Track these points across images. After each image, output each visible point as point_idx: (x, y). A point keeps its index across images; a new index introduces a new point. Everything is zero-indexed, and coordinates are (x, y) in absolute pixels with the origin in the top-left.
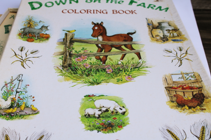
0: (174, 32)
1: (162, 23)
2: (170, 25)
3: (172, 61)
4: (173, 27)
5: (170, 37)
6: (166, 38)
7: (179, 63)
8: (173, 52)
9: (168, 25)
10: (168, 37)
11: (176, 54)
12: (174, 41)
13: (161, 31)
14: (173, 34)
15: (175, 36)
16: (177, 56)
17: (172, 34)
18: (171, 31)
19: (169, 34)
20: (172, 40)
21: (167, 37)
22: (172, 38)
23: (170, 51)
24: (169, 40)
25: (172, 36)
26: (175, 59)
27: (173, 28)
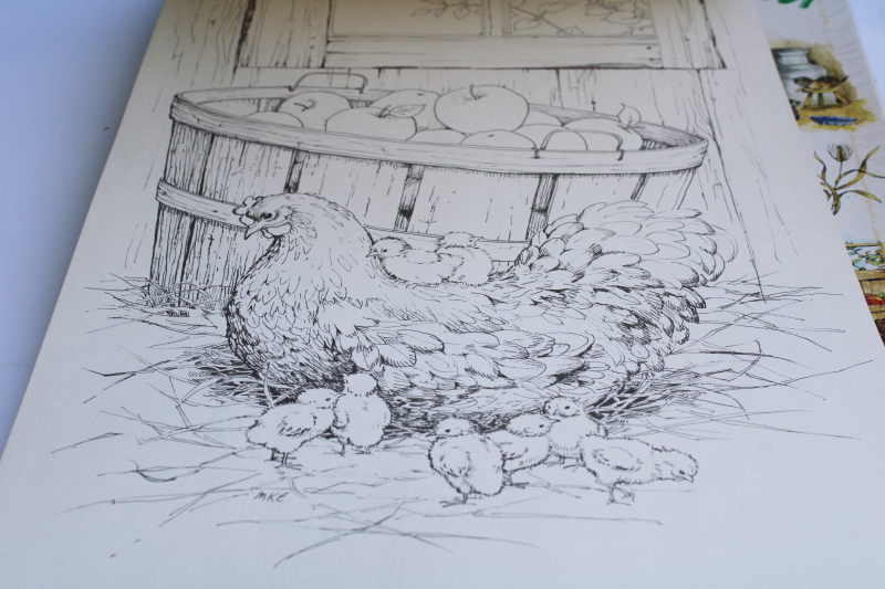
0: (825, 86)
1: (781, 54)
2: (812, 62)
5: (805, 107)
7: (829, 207)
9: (805, 60)
10: (798, 108)
11: (820, 173)
12: (820, 121)
14: (820, 95)
16: (824, 179)
20: (813, 119)
21: (793, 107)
22: (814, 109)
24: (801, 117)
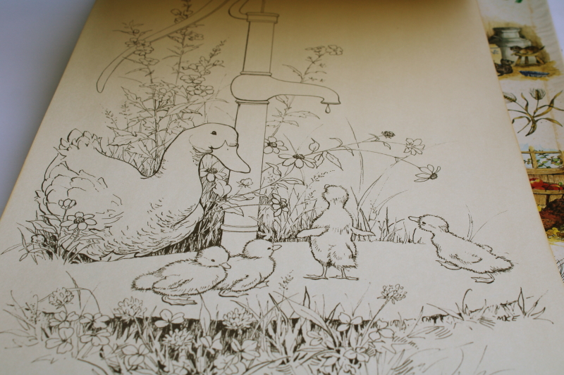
0: (530, 52)
1: (503, 31)
2: (522, 37)
3: (513, 121)
4: (530, 40)
5: (517, 65)
6: (507, 67)
7: (529, 128)
8: (520, 100)
9: (518, 35)
10: (512, 65)
11: (524, 106)
12: (526, 74)
13: (499, 50)
14: (527, 58)
15: (530, 63)
16: (527, 110)
17: (523, 59)
18: (522, 52)
19: (517, 57)
20: (521, 72)
21: (509, 65)
22: (522, 67)
23: (513, 98)
24: (514, 71)
25: (524, 62)
26: (521, 117)
27: (529, 44)
